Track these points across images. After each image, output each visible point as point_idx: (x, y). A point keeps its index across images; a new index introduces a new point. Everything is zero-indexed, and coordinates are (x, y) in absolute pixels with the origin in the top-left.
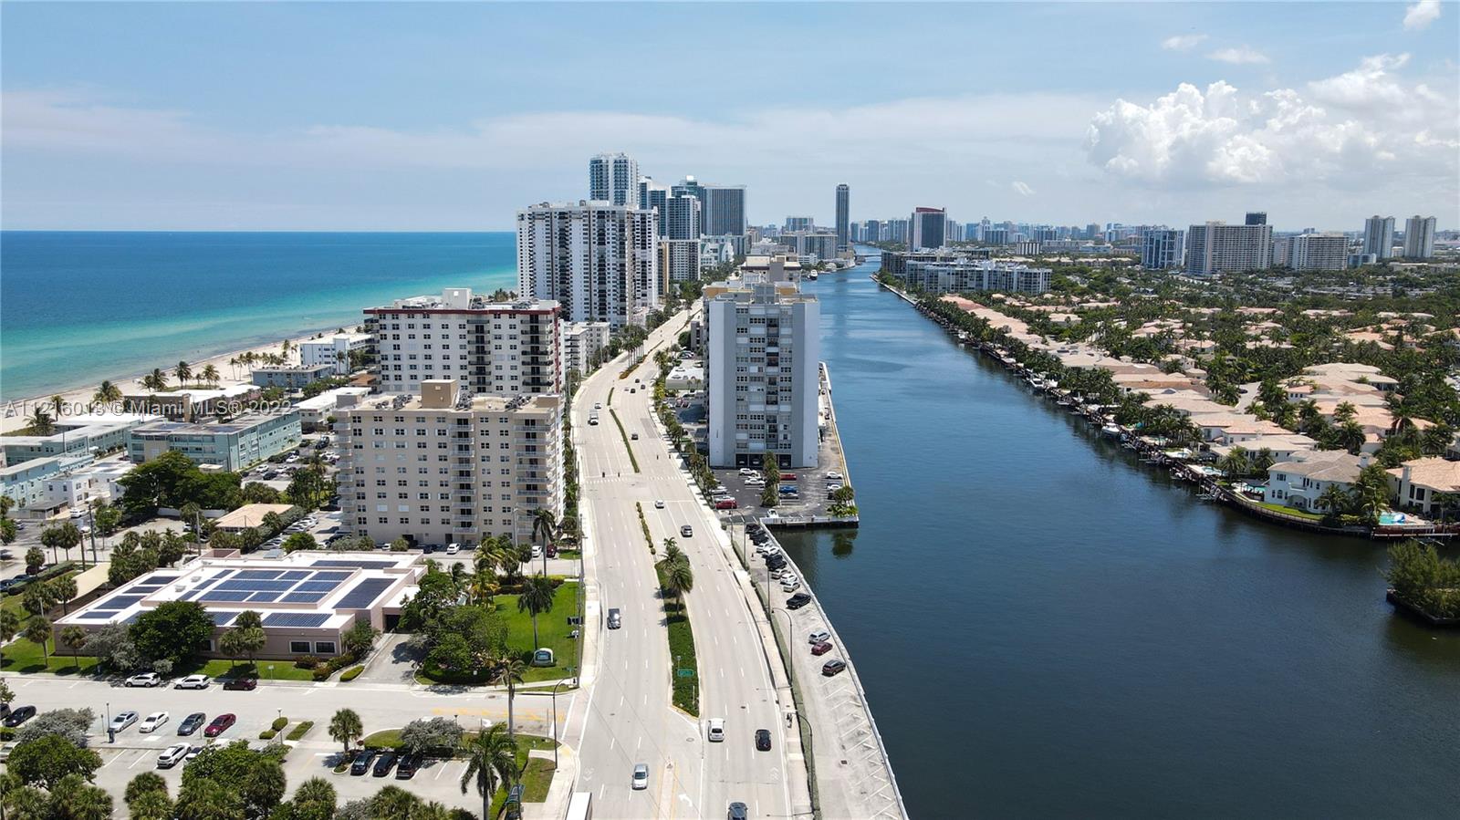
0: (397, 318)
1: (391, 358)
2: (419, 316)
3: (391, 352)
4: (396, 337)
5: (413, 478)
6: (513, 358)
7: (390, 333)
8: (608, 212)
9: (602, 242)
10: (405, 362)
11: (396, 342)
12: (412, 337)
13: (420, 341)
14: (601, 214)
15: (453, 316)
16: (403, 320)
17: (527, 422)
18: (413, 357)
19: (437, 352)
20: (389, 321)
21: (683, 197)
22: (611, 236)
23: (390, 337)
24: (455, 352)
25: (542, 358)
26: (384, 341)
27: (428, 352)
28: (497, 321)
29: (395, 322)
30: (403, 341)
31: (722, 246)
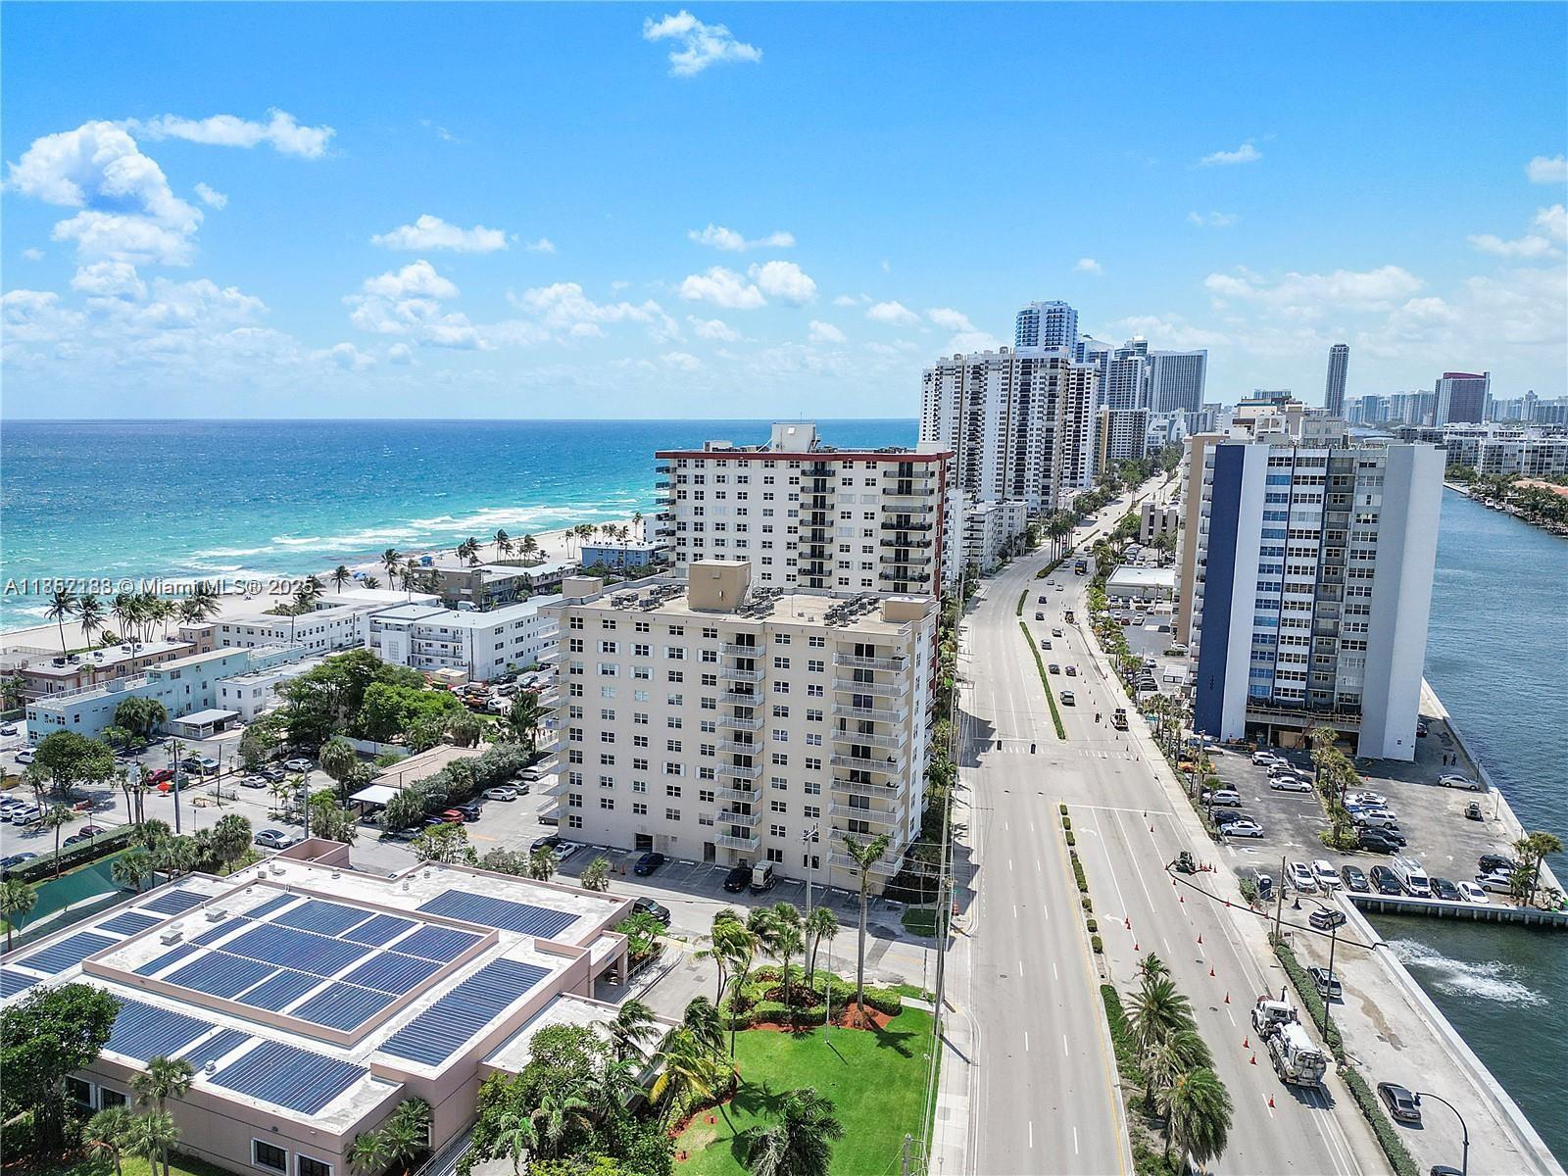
0: (702, 466)
1: (690, 527)
2: (732, 463)
3: (690, 519)
4: (699, 496)
5: (658, 733)
6: (868, 533)
7: (690, 488)
8: (1036, 360)
9: (1025, 400)
10: (709, 535)
11: (699, 503)
12: (721, 495)
13: (732, 502)
14: (1027, 365)
15: (782, 464)
16: (711, 468)
17: (859, 649)
18: (720, 527)
19: (755, 521)
20: (690, 470)
21: (1129, 358)
22: (1037, 392)
23: (690, 495)
24: (781, 521)
25: (915, 536)
26: (682, 500)
27: (742, 519)
28: (847, 473)
29: (699, 472)
30: (709, 502)
31: (1172, 423)
